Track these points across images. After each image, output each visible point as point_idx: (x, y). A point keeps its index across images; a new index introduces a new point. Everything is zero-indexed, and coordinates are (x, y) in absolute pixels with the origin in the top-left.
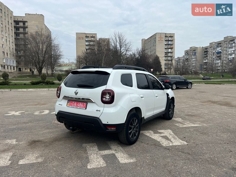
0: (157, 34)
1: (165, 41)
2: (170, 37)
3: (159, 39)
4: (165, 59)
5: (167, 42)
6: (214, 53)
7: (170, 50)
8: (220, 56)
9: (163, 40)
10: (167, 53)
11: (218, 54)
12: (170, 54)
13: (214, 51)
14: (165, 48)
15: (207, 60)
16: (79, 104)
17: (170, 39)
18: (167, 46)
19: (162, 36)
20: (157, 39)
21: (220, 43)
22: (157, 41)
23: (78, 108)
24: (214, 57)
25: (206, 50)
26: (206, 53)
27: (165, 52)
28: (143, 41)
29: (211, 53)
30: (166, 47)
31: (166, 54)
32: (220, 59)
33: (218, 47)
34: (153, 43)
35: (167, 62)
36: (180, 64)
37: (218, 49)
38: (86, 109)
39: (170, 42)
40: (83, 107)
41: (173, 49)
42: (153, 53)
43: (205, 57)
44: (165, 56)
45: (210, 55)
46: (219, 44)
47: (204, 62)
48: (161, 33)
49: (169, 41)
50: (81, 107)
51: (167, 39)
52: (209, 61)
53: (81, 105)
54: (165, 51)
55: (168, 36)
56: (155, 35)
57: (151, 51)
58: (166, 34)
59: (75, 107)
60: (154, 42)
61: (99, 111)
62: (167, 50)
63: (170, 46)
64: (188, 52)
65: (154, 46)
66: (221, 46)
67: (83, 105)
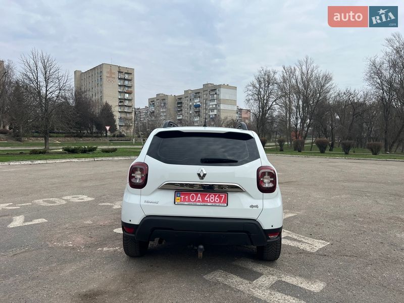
0: (104, 66)
1: (119, 79)
2: (126, 73)
3: (109, 75)
4: (120, 110)
5: (122, 82)
6: (191, 106)
7: (127, 96)
8: (199, 112)
9: (114, 78)
10: (123, 101)
11: (196, 107)
12: (127, 102)
13: (191, 104)
14: (119, 92)
15: (181, 116)
16: (209, 197)
17: (127, 76)
18: (122, 88)
19: (113, 71)
20: (105, 74)
21: (199, 93)
22: (104, 77)
23: (209, 204)
24: (191, 112)
25: (180, 101)
26: (180, 105)
27: (119, 99)
28: (78, 74)
29: (186, 105)
30: (120, 90)
31: (121, 102)
32: (199, 115)
33: (195, 97)
34: (96, 80)
35: (123, 115)
36: (141, 119)
37: (196, 101)
38: (227, 205)
39: (126, 83)
40: (220, 202)
41: (132, 95)
42: (97, 97)
43: (178, 111)
44: (119, 106)
45: (186, 109)
46: (197, 94)
47: (178, 118)
48: (111, 66)
49: (125, 79)
50: (215, 202)
51: (122, 76)
52: (184, 118)
53: (212, 197)
54: (120, 97)
55: (122, 72)
56: (101, 66)
57: (94, 94)
58: (119, 67)
59: (198, 204)
60: (99, 79)
61: (257, 206)
62: (122, 94)
63: (127, 89)
64: (153, 101)
65: (99, 85)
66: (199, 97)
67: (220, 198)
